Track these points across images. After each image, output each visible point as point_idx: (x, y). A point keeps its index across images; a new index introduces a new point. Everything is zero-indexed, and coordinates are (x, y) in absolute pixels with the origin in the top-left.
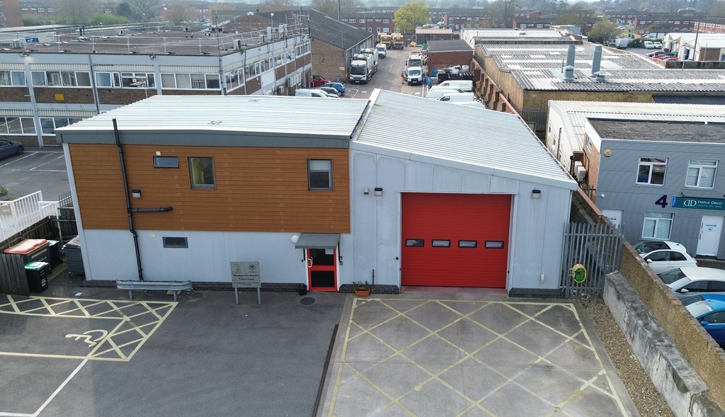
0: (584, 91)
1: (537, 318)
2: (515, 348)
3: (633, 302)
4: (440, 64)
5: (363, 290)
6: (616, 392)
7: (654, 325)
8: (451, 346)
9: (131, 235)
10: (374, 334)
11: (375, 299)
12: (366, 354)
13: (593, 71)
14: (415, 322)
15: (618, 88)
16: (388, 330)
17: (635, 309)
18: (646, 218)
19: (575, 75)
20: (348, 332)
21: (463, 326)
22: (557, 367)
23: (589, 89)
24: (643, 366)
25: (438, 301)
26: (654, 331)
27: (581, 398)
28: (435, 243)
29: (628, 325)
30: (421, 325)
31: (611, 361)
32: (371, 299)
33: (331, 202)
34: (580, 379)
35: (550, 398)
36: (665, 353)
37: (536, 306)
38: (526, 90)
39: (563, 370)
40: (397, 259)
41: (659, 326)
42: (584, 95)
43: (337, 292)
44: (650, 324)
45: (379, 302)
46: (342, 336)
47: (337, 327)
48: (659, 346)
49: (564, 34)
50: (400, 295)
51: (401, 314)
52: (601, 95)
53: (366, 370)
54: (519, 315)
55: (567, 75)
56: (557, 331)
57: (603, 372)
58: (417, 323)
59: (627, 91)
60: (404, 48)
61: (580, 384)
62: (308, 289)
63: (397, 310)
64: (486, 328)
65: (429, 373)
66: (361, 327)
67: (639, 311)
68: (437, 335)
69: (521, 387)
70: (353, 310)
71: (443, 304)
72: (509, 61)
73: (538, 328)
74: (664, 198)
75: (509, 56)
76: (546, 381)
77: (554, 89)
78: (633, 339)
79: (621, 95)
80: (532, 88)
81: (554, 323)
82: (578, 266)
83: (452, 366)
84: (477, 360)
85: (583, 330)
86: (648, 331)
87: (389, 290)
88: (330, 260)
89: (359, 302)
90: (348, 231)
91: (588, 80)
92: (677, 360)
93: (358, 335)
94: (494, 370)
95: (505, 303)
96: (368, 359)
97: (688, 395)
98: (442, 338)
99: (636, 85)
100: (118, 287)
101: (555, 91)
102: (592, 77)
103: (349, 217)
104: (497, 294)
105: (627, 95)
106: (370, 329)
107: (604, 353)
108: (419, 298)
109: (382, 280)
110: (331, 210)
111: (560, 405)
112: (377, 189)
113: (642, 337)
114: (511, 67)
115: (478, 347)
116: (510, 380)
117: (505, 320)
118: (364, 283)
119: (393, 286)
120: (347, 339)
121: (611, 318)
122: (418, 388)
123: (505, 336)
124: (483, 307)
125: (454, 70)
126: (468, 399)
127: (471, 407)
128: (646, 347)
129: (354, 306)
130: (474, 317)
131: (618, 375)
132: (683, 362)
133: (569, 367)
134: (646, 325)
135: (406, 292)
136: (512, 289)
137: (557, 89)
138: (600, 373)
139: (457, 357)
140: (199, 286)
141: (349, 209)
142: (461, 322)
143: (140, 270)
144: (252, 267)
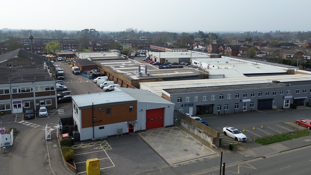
0: (146, 79)
2: (173, 134)
3: (188, 123)
4: (86, 69)
6: (191, 136)
8: (163, 136)
12: (151, 140)
14: (153, 134)
16: (151, 136)
24: (193, 132)
25: (154, 131)
26: (193, 126)
27: (187, 138)
28: (151, 120)
29: (188, 127)
30: (155, 135)
33: (133, 114)
34: (185, 136)
35: (183, 139)
36: (196, 129)
38: (132, 80)
39: (182, 136)
40: (145, 124)
43: (134, 133)
45: (144, 133)
47: (141, 138)
49: (119, 55)
53: (153, 142)
54: (170, 130)
56: (177, 131)
57: (188, 135)
59: (157, 78)
62: (128, 133)
64: (166, 133)
66: (145, 137)
67: (190, 124)
68: (159, 135)
69: (178, 139)
70: (141, 135)
72: (115, 69)
73: (174, 131)
74: (182, 105)
75: (113, 67)
78: (190, 129)
82: (176, 119)
83: (166, 139)
84: (169, 137)
85: (181, 130)
87: (144, 131)
88: (133, 126)
90: (137, 119)
91: (145, 76)
94: (172, 138)
95: (165, 129)
97: (202, 133)
102: (146, 74)
103: (137, 116)
106: (147, 137)
107: (186, 132)
108: (150, 132)
109: (142, 129)
110: (134, 116)
111: (185, 140)
112: (142, 110)
116: (176, 138)
118: (139, 130)
122: (164, 142)
123: (170, 133)
126: (172, 142)
128: (193, 129)
130: (163, 132)
132: (200, 129)
135: (147, 130)
136: (166, 126)
137: (139, 79)
142: (161, 133)
143: (94, 136)
144: (121, 129)
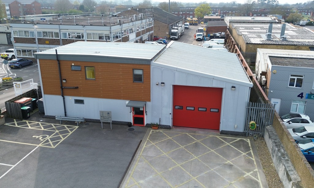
0: (275, 44)
1: (231, 144)
2: (217, 156)
3: (275, 140)
4: (212, 32)
5: (155, 127)
6: (261, 179)
7: (282, 150)
8: (189, 153)
9: (62, 98)
10: (156, 145)
11: (160, 131)
12: (151, 153)
13: (281, 35)
14: (175, 141)
15: (292, 43)
16: (163, 144)
17: (275, 143)
18: (292, 103)
19: (272, 37)
20: (145, 143)
21: (196, 145)
22: (235, 166)
23: (278, 44)
24: (276, 169)
25: (187, 134)
26: (282, 153)
27: (243, 180)
28: (188, 108)
29: (272, 150)
30: (177, 143)
31: (261, 165)
32: (158, 131)
33: (142, 87)
34: (245, 172)
35: (228, 179)
36: (284, 163)
37: (232, 139)
38: (247, 43)
39: (237, 167)
40: (170, 114)
41: (285, 151)
42: (275, 46)
43: (144, 126)
44: (281, 150)
45: (161, 132)
46: (142, 145)
47: (141, 141)
48: (283, 160)
49: (273, 19)
50: (171, 130)
51: (170, 138)
52: (283, 46)
53: (150, 160)
54: (223, 142)
55: (267, 37)
56: (239, 150)
57: (256, 170)
58: (176, 142)
59: (296, 45)
60: (198, 25)
61: (244, 174)
62: (132, 125)
63: (168, 136)
64: (206, 146)
65: (176, 163)
66: (151, 142)
67: (277, 144)
68: (184, 148)
69: (217, 173)
70: (150, 135)
71: (189, 135)
72: (243, 31)
73: (230, 148)
74: (302, 94)
75: (243, 29)
76: (228, 171)
77: (260, 43)
78: (273, 156)
79: (293, 47)
80: (250, 43)
81: (238, 147)
82: (252, 122)
83: (187, 161)
84: (199, 160)
85: (251, 151)
86: (279, 153)
87: (167, 128)
88: (142, 113)
89: (153, 131)
90: (149, 100)
91: (278, 40)
92: (289, 166)
93: (150, 145)
94: (206, 165)
95: (218, 137)
96: (152, 155)
97: (291, 183)
98: (186, 149)
99: (302, 42)
100: (56, 119)
101: (261, 44)
102: (280, 38)
103: (150, 94)
104: (214, 133)
105: (296, 47)
106: (155, 143)
107: (259, 162)
108: (179, 132)
109: (164, 123)
110: (142, 91)
111: (232, 182)
112: (162, 83)
113: (277, 155)
114: (243, 33)
115: (201, 154)
116: (212, 169)
117: (215, 144)
118: (156, 124)
119: (168, 126)
120: (144, 146)
121: (266, 147)
122: (170, 169)
123: (214, 151)
124: (207, 137)
125: (218, 34)
126: (191, 175)
127: (192, 179)
128: (278, 160)
129: (151, 133)
130: (202, 142)
131: (263, 172)
132: (292, 168)
133: (241, 166)
134: (279, 150)
135: (174, 129)
136: (222, 131)
137: (262, 43)
138: (255, 170)
139: (190, 158)
140: (88, 120)
141: (150, 91)
142: (195, 143)
143: (65, 112)
144: (108, 113)
